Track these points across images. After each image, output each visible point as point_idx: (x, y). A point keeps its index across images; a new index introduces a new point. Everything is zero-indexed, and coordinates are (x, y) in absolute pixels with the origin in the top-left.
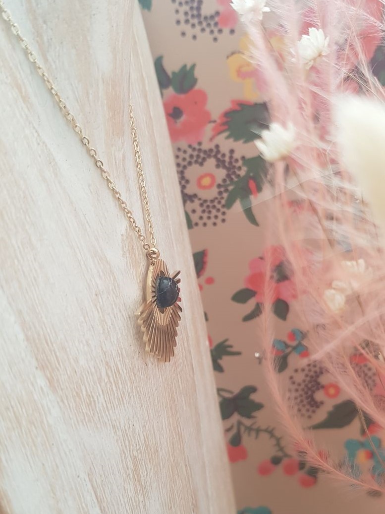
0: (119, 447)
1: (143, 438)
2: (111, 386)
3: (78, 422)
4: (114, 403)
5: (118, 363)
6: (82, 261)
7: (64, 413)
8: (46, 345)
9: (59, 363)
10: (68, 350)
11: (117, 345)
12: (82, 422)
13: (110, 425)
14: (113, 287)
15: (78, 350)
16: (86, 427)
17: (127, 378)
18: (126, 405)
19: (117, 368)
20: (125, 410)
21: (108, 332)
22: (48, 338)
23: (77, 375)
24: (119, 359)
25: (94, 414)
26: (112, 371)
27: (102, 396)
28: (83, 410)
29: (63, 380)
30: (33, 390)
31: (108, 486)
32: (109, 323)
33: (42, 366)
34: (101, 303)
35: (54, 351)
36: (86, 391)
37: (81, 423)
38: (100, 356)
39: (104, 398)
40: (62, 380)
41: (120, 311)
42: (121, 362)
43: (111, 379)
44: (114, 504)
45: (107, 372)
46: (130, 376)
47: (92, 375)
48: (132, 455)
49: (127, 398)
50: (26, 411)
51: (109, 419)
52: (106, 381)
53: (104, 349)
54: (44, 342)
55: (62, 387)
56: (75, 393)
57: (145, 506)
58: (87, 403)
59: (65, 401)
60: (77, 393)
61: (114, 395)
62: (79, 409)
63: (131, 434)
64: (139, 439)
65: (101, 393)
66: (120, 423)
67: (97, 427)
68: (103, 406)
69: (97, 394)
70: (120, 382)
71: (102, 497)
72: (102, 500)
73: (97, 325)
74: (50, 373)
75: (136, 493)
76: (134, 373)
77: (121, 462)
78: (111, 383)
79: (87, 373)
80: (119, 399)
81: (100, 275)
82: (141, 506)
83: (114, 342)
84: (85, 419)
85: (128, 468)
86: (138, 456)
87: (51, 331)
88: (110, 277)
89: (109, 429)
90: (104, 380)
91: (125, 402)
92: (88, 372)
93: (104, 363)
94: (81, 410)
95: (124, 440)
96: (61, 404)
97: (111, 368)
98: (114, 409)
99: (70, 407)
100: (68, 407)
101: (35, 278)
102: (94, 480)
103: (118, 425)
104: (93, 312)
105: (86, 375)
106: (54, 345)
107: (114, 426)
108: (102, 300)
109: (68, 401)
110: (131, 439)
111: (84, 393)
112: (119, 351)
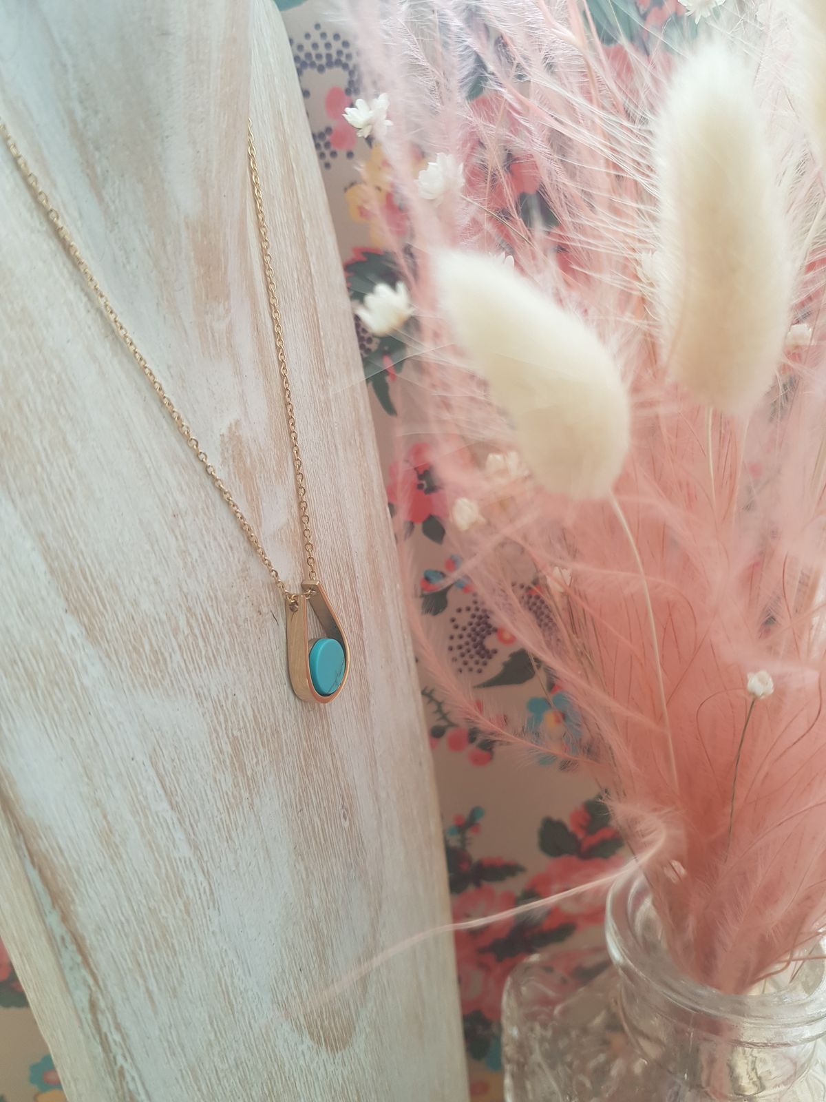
0: (208, 724)
1: (252, 713)
2: (194, 640)
3: (134, 686)
4: (200, 663)
5: (210, 610)
6: (152, 469)
7: (111, 673)
8: (83, 581)
9: (104, 606)
10: (121, 589)
11: (208, 585)
12: (142, 686)
13: (191, 692)
14: (205, 506)
15: (138, 590)
16: (148, 693)
17: (224, 631)
18: (221, 667)
19: (207, 616)
20: (220, 673)
21: (193, 567)
22: (87, 570)
23: (135, 623)
24: (210, 604)
25: (162, 676)
26: (197, 620)
27: (178, 653)
28: (145, 671)
29: (111, 628)
30: (59, 640)
31: (185, 775)
32: (195, 555)
33: (76, 608)
34: (183, 526)
35: (97, 589)
36: (151, 645)
37: (139, 689)
38: (177, 599)
39: (182, 656)
40: (109, 630)
41: (215, 539)
42: (215, 608)
43: (197, 632)
44: (195, 798)
45: (188, 622)
46: (230, 629)
47: (162, 623)
48: (230, 735)
49: (224, 657)
50: (45, 668)
51: (190, 683)
52: (186, 633)
53: (185, 590)
54: (81, 577)
55: (109, 637)
56: (131, 648)
57: (252, 805)
58: (151, 661)
59: (114, 658)
60: (134, 648)
61: (201, 652)
62: (138, 669)
63: (229, 707)
64: (243, 713)
65: (177, 648)
66: (209, 690)
67: (168, 695)
68: (179, 666)
69: (171, 650)
70: (211, 635)
71: (173, 789)
72: (174, 793)
73: (174, 556)
74: (89, 619)
75: (236, 785)
76: (236, 624)
77: (209, 743)
78: (196, 636)
79: (152, 620)
80: (210, 659)
81: (182, 489)
82: (245, 804)
83: (202, 580)
84: (147, 683)
85: (221, 751)
86: (241, 736)
87: (92, 562)
88: (199, 493)
89: (189, 696)
90: (184, 633)
91: (219, 662)
92: (155, 620)
93: (184, 608)
94: (140, 670)
95: (215, 714)
96: (106, 660)
97: (195, 615)
98: (200, 672)
99: (120, 664)
100: (117, 664)
101: (69, 491)
102: (160, 765)
103: (207, 693)
104: (167, 538)
105: (151, 624)
106: (98, 581)
107: (198, 695)
108: (184, 523)
109: (118, 659)
110: (230, 714)
111: (147, 647)
112: (211, 593)
